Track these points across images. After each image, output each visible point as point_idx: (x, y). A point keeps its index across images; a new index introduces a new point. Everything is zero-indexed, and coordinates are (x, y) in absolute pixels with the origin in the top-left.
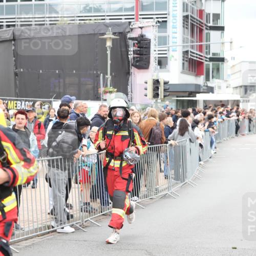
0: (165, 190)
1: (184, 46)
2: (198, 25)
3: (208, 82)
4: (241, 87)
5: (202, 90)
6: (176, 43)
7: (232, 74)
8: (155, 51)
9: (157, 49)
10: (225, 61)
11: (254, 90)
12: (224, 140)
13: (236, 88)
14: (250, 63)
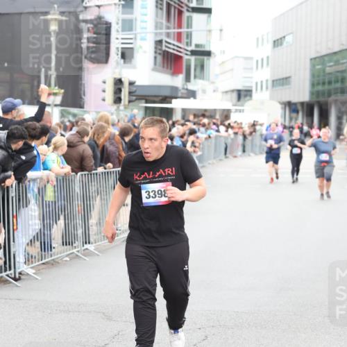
1: (156, 34)
2: (177, 6)
3: (188, 84)
4: (233, 91)
5: (180, 95)
6: (146, 28)
8: (117, 39)
9: (120, 37)
10: (212, 55)
11: (251, 96)
12: (209, 164)
13: (226, 92)
14: (246, 58)
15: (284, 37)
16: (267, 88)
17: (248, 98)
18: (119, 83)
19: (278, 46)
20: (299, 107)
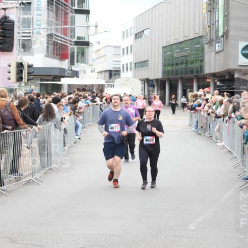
0: (29, 176)
1: (48, 29)
2: (63, 8)
3: (72, 66)
4: (106, 71)
5: (66, 75)
6: (40, 25)
7: (97, 59)
8: (19, 33)
9: (21, 32)
10: (90, 45)
11: (119, 75)
12: (89, 125)
13: (101, 72)
14: (115, 47)
15: (143, 31)
16: (131, 69)
17: (117, 76)
18: (20, 66)
19: (138, 38)
20: (155, 83)
